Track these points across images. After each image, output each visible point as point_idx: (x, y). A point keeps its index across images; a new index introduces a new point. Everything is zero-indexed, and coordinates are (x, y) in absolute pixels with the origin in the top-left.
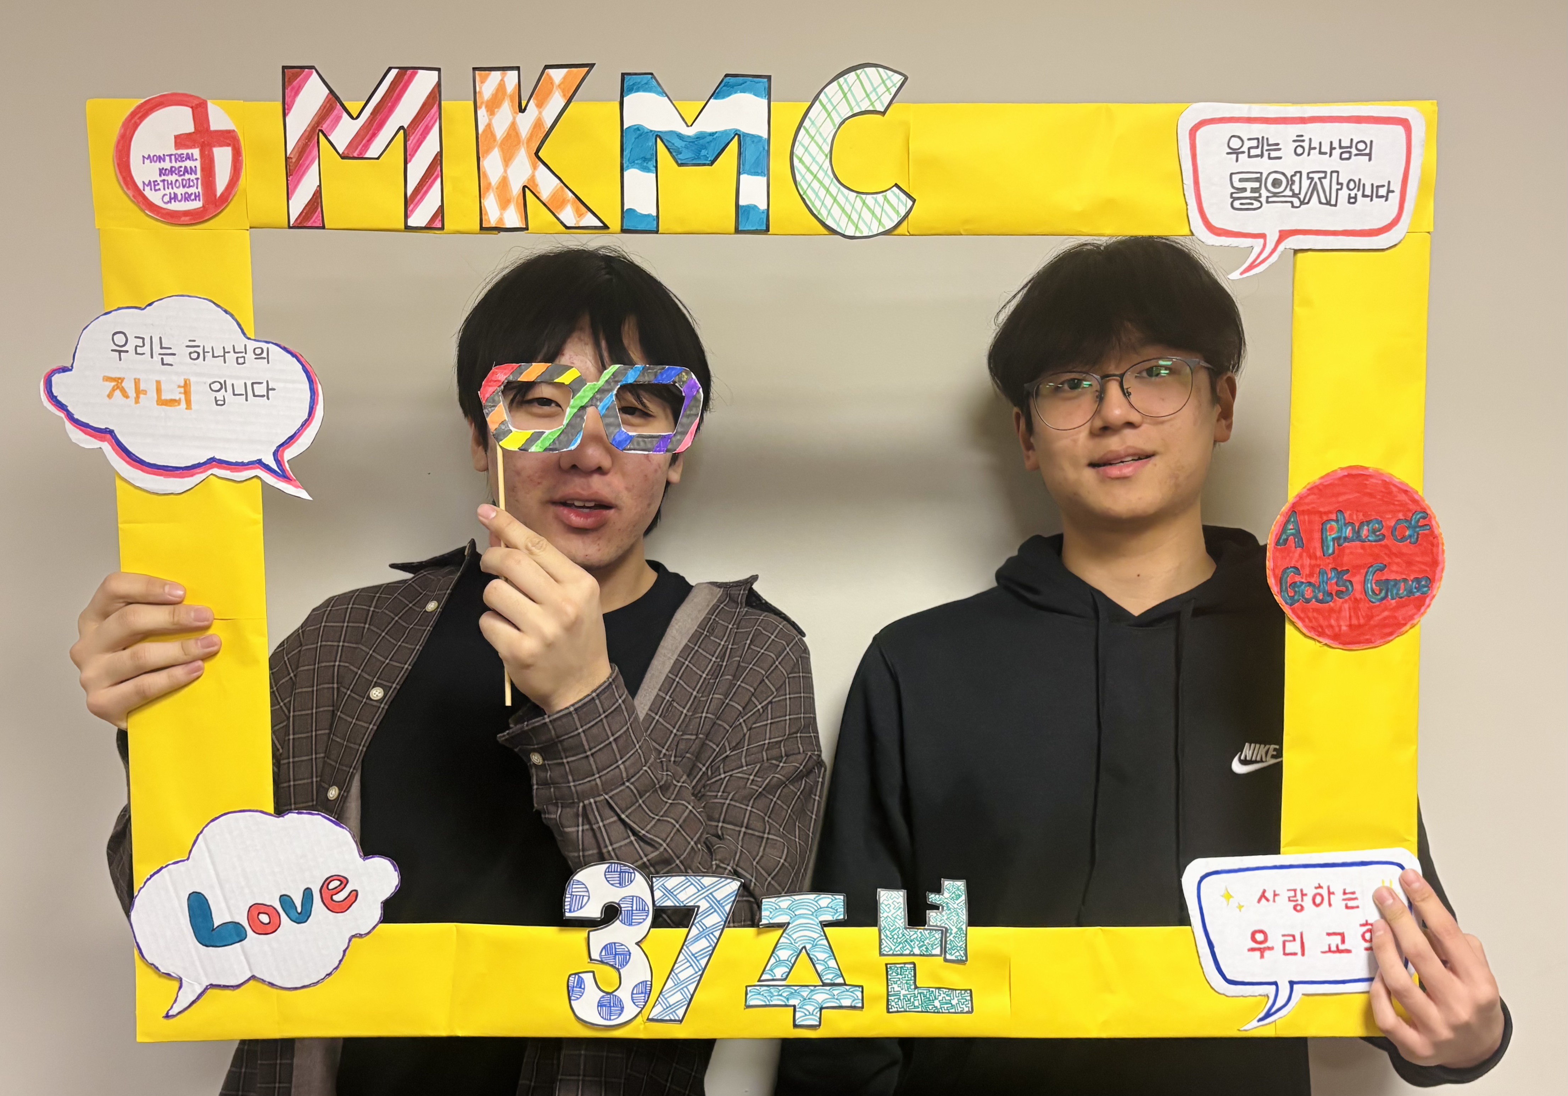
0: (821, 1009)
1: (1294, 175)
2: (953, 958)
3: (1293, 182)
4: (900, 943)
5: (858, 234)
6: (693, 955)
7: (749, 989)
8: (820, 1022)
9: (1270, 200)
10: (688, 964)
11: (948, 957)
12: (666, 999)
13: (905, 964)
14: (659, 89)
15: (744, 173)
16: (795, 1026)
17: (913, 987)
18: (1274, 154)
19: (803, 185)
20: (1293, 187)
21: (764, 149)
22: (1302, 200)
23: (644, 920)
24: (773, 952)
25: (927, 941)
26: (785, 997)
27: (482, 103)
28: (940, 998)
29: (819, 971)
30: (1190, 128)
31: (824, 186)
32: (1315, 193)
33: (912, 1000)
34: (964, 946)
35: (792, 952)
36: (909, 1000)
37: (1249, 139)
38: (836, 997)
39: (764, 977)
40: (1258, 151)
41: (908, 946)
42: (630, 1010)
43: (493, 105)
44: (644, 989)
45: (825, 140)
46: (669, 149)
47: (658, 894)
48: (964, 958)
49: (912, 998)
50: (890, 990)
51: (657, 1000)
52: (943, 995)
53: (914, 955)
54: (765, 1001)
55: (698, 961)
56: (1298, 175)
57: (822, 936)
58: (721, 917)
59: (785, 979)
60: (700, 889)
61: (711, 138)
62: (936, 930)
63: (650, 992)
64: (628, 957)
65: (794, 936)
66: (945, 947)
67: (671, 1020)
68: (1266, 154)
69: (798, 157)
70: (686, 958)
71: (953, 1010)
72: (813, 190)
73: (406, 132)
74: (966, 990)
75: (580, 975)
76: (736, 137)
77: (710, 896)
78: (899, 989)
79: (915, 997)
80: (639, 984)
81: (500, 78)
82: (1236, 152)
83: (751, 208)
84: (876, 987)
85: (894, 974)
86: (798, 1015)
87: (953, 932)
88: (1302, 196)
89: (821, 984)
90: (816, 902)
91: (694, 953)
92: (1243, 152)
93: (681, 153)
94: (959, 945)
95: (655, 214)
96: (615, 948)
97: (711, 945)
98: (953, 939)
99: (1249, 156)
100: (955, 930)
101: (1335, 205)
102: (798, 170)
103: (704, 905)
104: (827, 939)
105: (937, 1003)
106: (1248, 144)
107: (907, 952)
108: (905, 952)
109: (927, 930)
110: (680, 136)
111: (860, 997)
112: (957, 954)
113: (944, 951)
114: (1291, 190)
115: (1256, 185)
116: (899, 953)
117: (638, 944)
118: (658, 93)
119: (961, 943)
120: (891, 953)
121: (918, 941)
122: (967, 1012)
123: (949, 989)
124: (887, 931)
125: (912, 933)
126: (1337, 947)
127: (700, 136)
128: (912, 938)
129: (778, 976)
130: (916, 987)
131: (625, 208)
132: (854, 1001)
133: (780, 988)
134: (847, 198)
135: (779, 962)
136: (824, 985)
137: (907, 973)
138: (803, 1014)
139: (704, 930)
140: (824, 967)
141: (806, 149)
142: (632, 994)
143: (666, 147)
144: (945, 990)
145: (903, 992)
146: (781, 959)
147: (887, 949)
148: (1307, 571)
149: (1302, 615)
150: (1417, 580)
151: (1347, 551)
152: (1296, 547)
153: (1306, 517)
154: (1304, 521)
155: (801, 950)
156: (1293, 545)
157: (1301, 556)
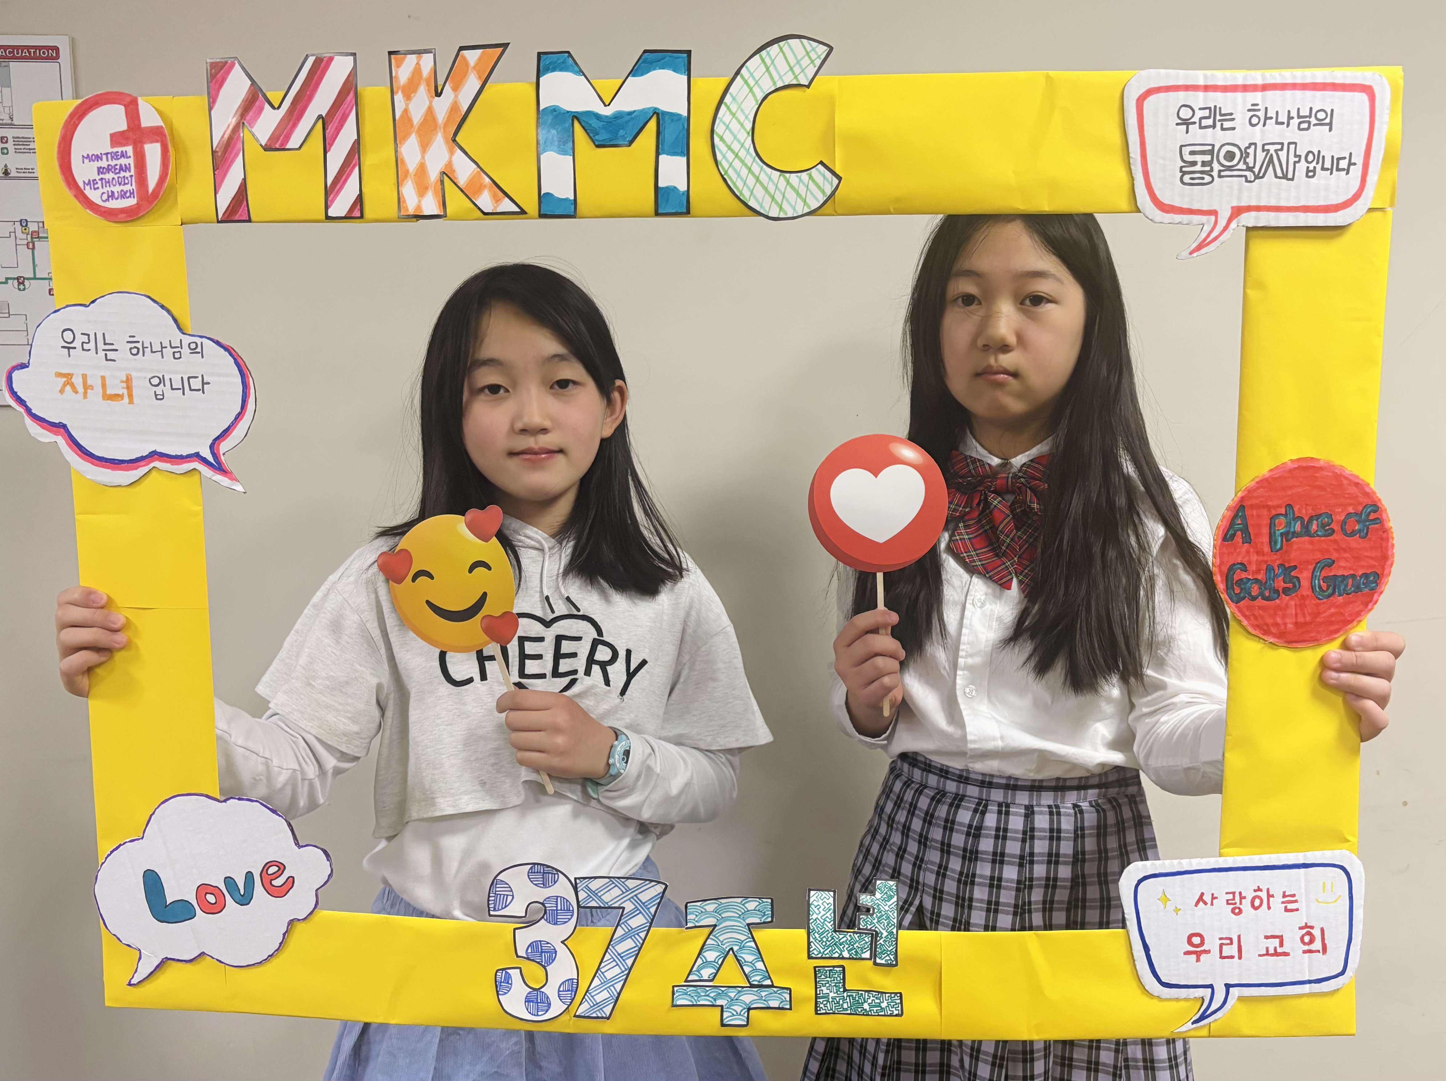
0: (749, 1009)
1: (1249, 147)
2: (883, 962)
3: (1248, 155)
4: (829, 946)
5: (782, 215)
6: (619, 954)
7: (676, 989)
8: (748, 1022)
9: (1223, 174)
10: (614, 964)
11: (878, 961)
12: (592, 997)
13: (834, 967)
14: (576, 68)
15: (663, 153)
16: (723, 1025)
17: (842, 990)
18: (1227, 125)
19: (724, 164)
20: (1248, 160)
21: (684, 127)
22: (1256, 173)
23: (570, 919)
24: (700, 954)
25: (857, 944)
26: (712, 998)
27: (398, 88)
28: (870, 1001)
29: (747, 973)
30: (1137, 97)
31: (746, 166)
32: (1271, 167)
33: (841, 1002)
34: (894, 950)
35: (719, 954)
36: (838, 1002)
37: (1200, 109)
38: (764, 998)
39: (691, 978)
40: (1210, 122)
41: (837, 950)
42: (557, 1007)
43: (409, 91)
44: (571, 987)
45: (747, 117)
46: (586, 130)
47: (582, 895)
48: (894, 963)
49: (841, 1001)
50: (818, 993)
51: (584, 997)
52: (872, 998)
53: (843, 958)
54: (692, 1001)
55: (624, 960)
56: (1253, 147)
57: (749, 938)
58: (647, 919)
59: (712, 980)
60: (624, 891)
61: (629, 117)
62: (866, 934)
63: (577, 989)
64: (554, 955)
65: (721, 938)
66: (876, 951)
67: (598, 1018)
68: (1218, 124)
69: (718, 135)
70: (613, 958)
71: (883, 1013)
72: (735, 169)
73: (324, 120)
74: (896, 994)
75: (507, 971)
76: (655, 116)
77: (635, 898)
78: (828, 991)
79: (844, 999)
80: (565, 981)
81: (415, 62)
82: (1186, 123)
83: (671, 190)
84: (804, 989)
85: (823, 977)
86: (725, 1015)
87: (883, 936)
88: (1256, 170)
89: (749, 985)
90: (743, 905)
91: (620, 952)
92: (1195, 123)
93: (598, 134)
94: (889, 949)
95: (572, 198)
96: (541, 947)
97: (637, 946)
98: (883, 943)
99: (1201, 127)
100: (885, 934)
101: (1292, 179)
102: (719, 149)
103: (629, 906)
104: (754, 941)
105: (866, 1006)
106: (1199, 114)
107: (836, 955)
108: (834, 956)
109: (857, 933)
110: (597, 116)
111: (788, 999)
112: (888, 958)
113: (874, 955)
114: (1245, 163)
115: (1208, 158)
116: (828, 956)
117: (563, 942)
118: (575, 73)
119: (892, 948)
120: (820, 955)
121: (847, 944)
122: (896, 1015)
123: (879, 992)
124: (816, 934)
125: (841, 936)
126: (1275, 949)
127: (618, 116)
128: (841, 941)
129: (705, 977)
130: (845, 990)
131: (542, 193)
132: (782, 1002)
133: (707, 989)
134: (770, 178)
135: (706, 964)
136: (752, 986)
137: (836, 976)
138: (730, 1014)
139: (629, 931)
140: (751, 969)
141: (727, 127)
142: (559, 991)
143: (583, 127)
144: (874, 993)
145: (832, 995)
146: (708, 960)
147: (815, 952)
148: (1254, 567)
149: (1247, 613)
150: (1366, 575)
151: (1295, 547)
152: (1243, 543)
153: (1255, 512)
154: (1252, 516)
155: (729, 951)
156: (1241, 540)
157: (1248, 552)
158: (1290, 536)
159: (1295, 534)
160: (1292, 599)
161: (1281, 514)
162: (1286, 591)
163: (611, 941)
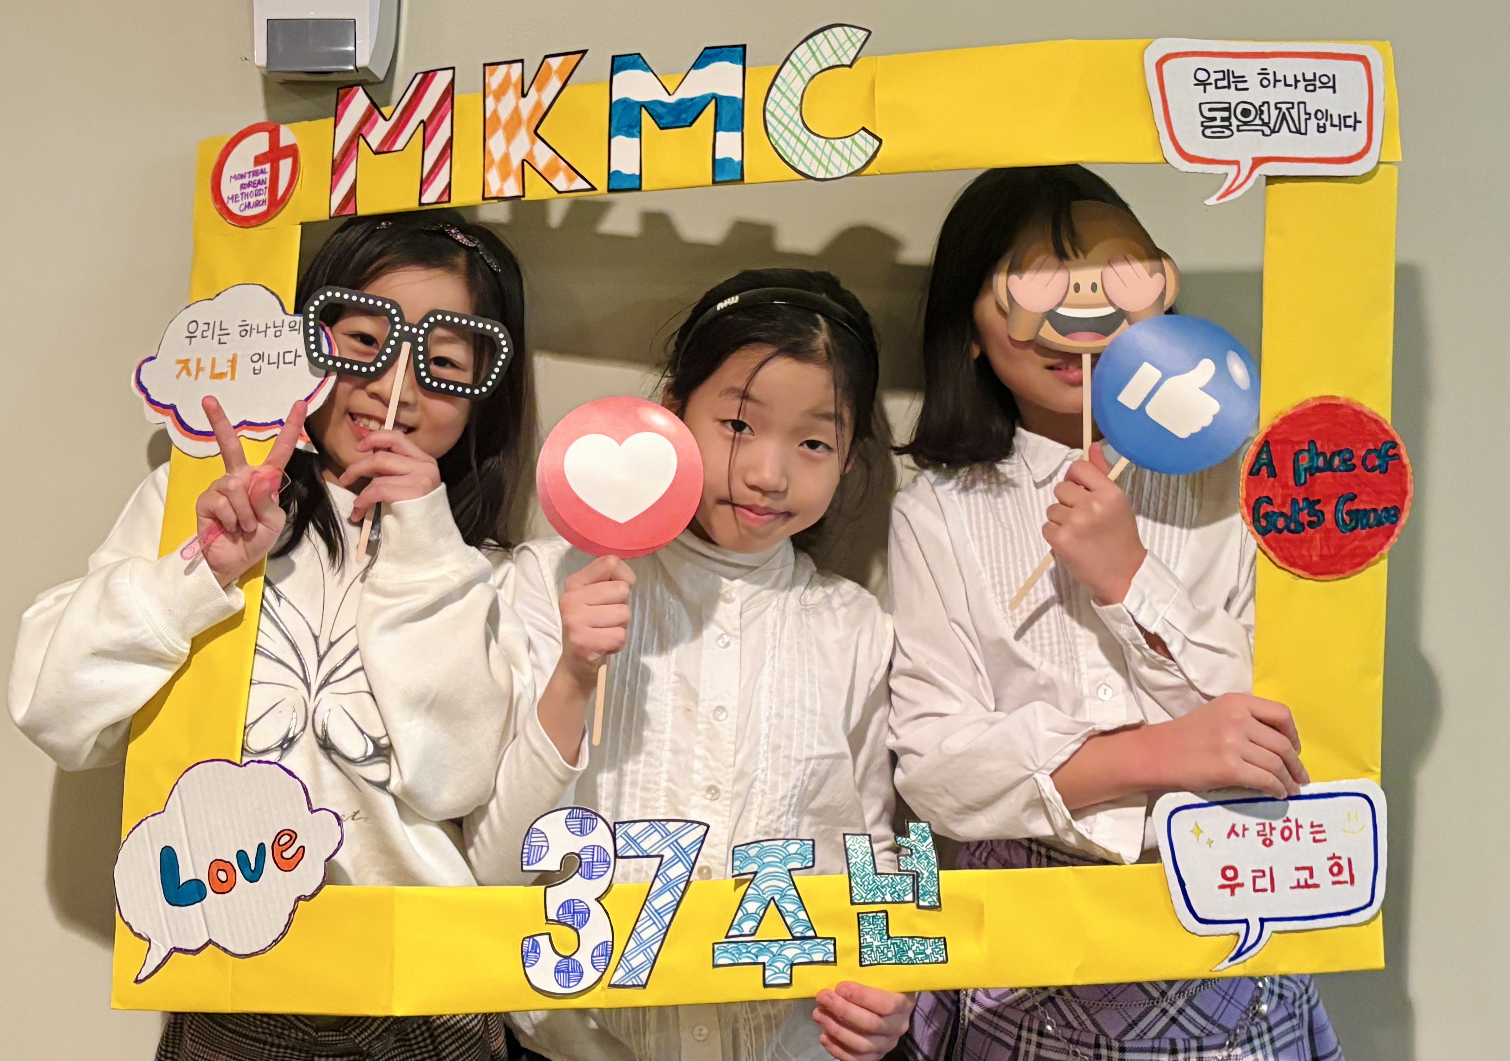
0: (792, 965)
1: (1262, 105)
2: (925, 903)
3: (1262, 112)
4: (871, 890)
5: (829, 177)
6: (656, 911)
7: (716, 946)
8: (791, 979)
9: (1241, 128)
10: (651, 922)
11: (921, 903)
12: (628, 961)
13: (877, 912)
14: (645, 66)
15: (720, 131)
16: (766, 985)
17: (885, 937)
18: (1240, 86)
20: (1263, 117)
21: (739, 107)
22: (1272, 128)
23: (605, 872)
24: (740, 905)
25: (899, 887)
26: (754, 954)
27: (490, 92)
28: (914, 947)
29: (789, 925)
30: (1156, 62)
31: (794, 135)
32: (1285, 122)
33: (885, 951)
34: (935, 889)
35: (760, 904)
36: (882, 952)
37: (1215, 72)
38: (807, 951)
39: (731, 933)
41: (879, 893)
42: (590, 975)
43: (499, 94)
44: (606, 950)
45: (795, 95)
46: (652, 116)
47: (620, 845)
48: (938, 901)
49: (885, 949)
50: (862, 942)
51: (619, 963)
52: (916, 944)
53: (886, 902)
54: (733, 960)
55: (661, 917)
56: (1266, 105)
57: (790, 884)
58: (687, 868)
59: (753, 935)
60: (664, 835)
61: (688, 103)
62: (908, 876)
63: (611, 954)
65: (762, 887)
66: (918, 892)
67: (633, 986)
68: (1233, 85)
69: (770, 112)
70: (649, 915)
71: (927, 961)
72: (785, 140)
73: (425, 124)
74: (939, 938)
75: (535, 939)
76: (714, 100)
77: (675, 843)
78: (872, 940)
79: (888, 948)
80: (600, 945)
81: (506, 70)
83: (727, 161)
84: (848, 940)
85: (866, 923)
86: (768, 973)
87: (923, 874)
88: (1271, 125)
89: (791, 938)
90: (784, 848)
91: (657, 908)
93: (663, 118)
94: (929, 888)
95: (638, 174)
97: (675, 900)
98: (923, 882)
99: (1217, 88)
100: (926, 874)
101: (1305, 134)
102: (770, 123)
103: (668, 854)
104: (795, 887)
105: (910, 953)
107: (879, 899)
108: (876, 900)
110: (663, 104)
111: (832, 950)
112: (930, 898)
113: (916, 898)
114: (1261, 119)
115: (1226, 114)
116: (870, 901)
117: (597, 899)
119: (932, 886)
120: (862, 901)
121: (889, 887)
122: (941, 962)
123: (923, 938)
124: (858, 879)
125: (883, 880)
126: (1306, 881)
127: (681, 102)
128: (883, 884)
129: (747, 931)
130: (889, 938)
131: (612, 170)
132: (825, 954)
133: (749, 944)
135: (747, 917)
136: (794, 938)
137: (879, 921)
138: (773, 972)
139: (668, 882)
140: (794, 919)
141: (778, 104)
143: (650, 114)
144: (919, 940)
145: (875, 943)
146: (749, 913)
147: (858, 897)
148: (1279, 500)
149: (1274, 545)
150: (1386, 509)
151: (1319, 481)
152: (1269, 477)
153: (1279, 447)
154: (1277, 450)
155: (769, 902)
156: (1266, 475)
157: (1273, 485)
158: (1313, 471)
159: (1319, 469)
160: (1317, 532)
161: (1304, 450)
162: (1311, 524)
163: (648, 895)
